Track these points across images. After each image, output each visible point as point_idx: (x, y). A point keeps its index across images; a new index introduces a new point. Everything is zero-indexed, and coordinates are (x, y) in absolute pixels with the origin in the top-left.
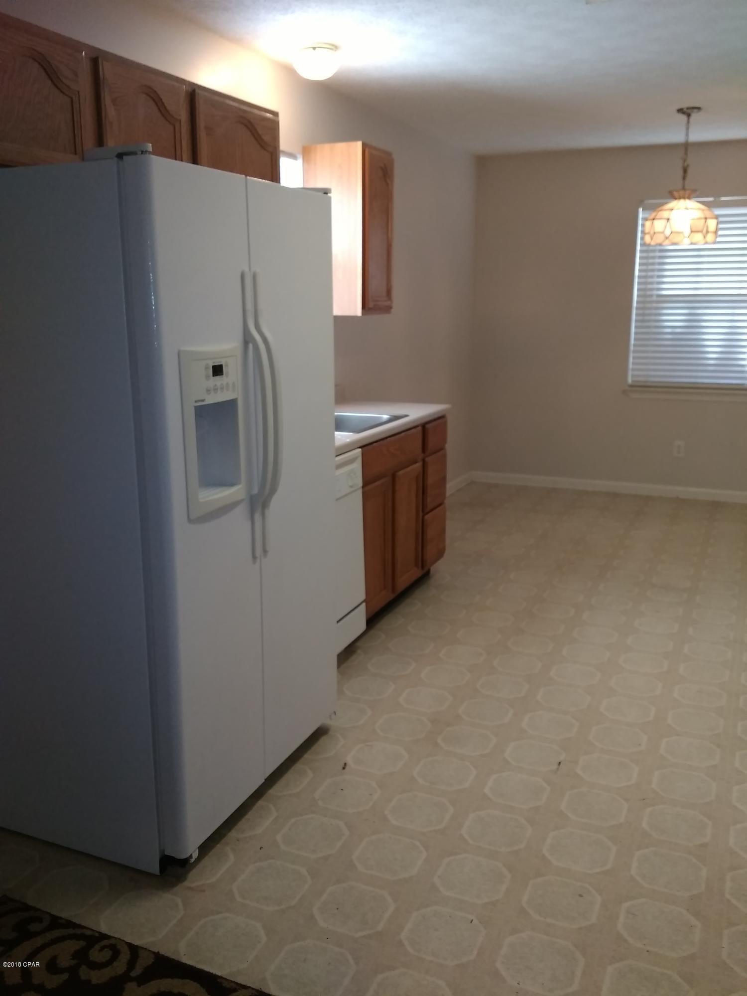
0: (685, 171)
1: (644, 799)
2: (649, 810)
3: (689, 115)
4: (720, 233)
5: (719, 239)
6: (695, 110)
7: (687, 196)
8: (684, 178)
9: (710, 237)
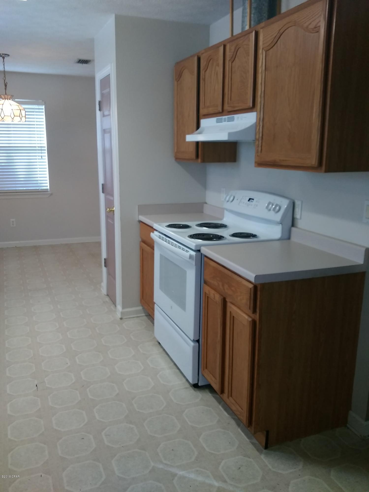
0: (6, 86)
1: (83, 386)
2: (88, 390)
3: (4, 58)
4: (27, 116)
5: (27, 120)
6: (7, 56)
7: (9, 98)
8: (6, 89)
9: (23, 119)
